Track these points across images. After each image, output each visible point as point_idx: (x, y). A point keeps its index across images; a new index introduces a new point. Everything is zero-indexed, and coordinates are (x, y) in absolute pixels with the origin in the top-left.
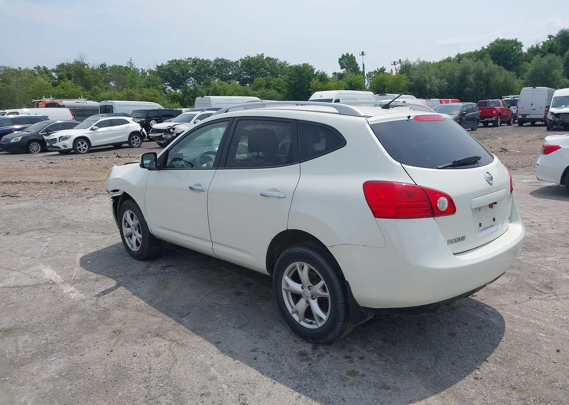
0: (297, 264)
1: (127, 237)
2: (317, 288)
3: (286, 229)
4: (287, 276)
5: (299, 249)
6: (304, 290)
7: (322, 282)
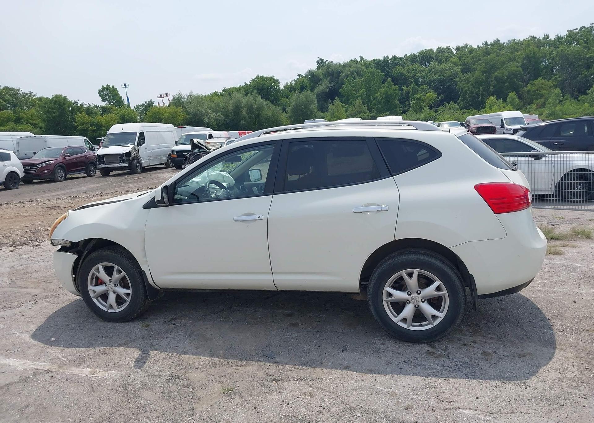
0: (404, 272)
1: (97, 299)
2: (430, 290)
3: (393, 240)
4: (388, 288)
5: (407, 258)
6: (412, 295)
7: (437, 283)
